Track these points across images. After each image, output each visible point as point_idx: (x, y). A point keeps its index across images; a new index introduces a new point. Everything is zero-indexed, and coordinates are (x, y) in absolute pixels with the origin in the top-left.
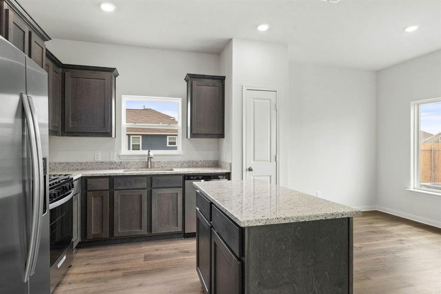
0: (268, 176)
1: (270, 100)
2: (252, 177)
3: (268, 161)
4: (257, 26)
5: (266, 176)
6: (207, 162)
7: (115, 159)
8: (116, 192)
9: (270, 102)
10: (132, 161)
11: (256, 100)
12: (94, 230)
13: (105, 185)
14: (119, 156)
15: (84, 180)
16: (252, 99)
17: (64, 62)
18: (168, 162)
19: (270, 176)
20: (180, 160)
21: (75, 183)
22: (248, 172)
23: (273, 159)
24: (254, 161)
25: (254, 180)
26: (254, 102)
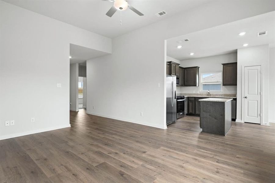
1: (257, 69)
2: (247, 101)
3: (256, 94)
4: (243, 45)
5: (255, 100)
6: (232, 95)
7: (199, 93)
8: (196, 102)
9: (258, 70)
12: (190, 111)
13: (193, 99)
14: (200, 92)
15: (188, 98)
17: (184, 67)
19: (257, 101)
21: (185, 98)
22: (245, 98)
23: (259, 93)
24: (248, 94)
25: (248, 101)
26: (248, 71)
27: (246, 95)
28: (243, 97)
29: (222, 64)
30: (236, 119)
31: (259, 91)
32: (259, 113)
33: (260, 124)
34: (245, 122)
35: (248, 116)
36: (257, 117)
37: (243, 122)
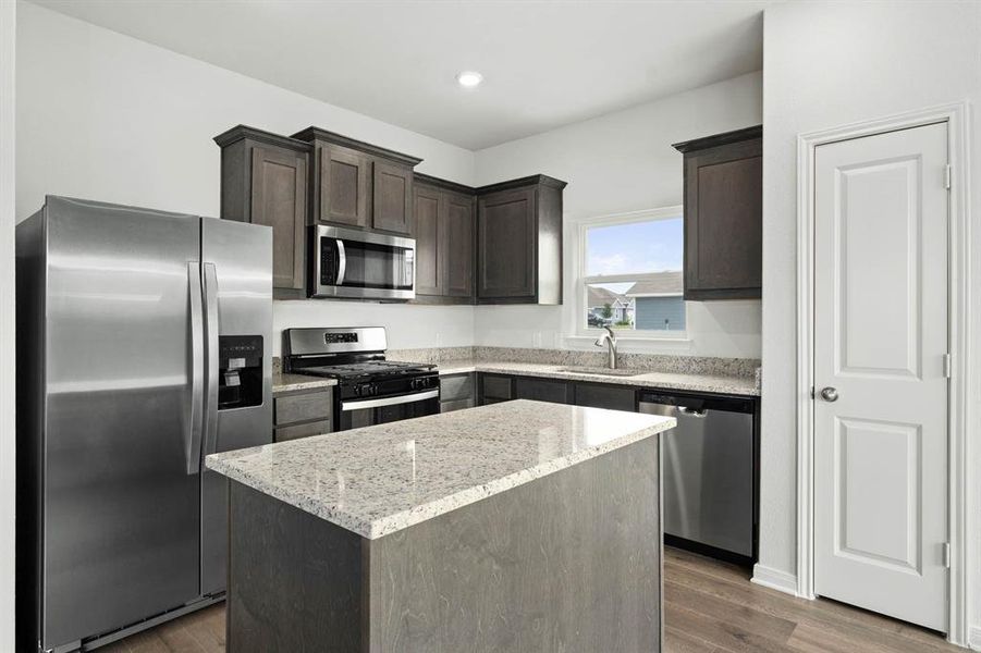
0: (912, 426)
1: (918, 157)
2: (836, 421)
3: (907, 372)
5: (904, 425)
10: (586, 350)
11: (845, 172)
15: (479, 377)
16: (837, 171)
18: (655, 357)
19: (919, 429)
20: (682, 354)
22: (820, 403)
23: (932, 366)
24: (844, 365)
25: (844, 429)
26: (844, 180)
27: (831, 376)
28: (804, 389)
29: (678, 147)
30: (755, 558)
31: (935, 346)
32: (934, 534)
33: (942, 635)
34: (822, 598)
35: (843, 545)
36: (919, 569)
37: (805, 592)
